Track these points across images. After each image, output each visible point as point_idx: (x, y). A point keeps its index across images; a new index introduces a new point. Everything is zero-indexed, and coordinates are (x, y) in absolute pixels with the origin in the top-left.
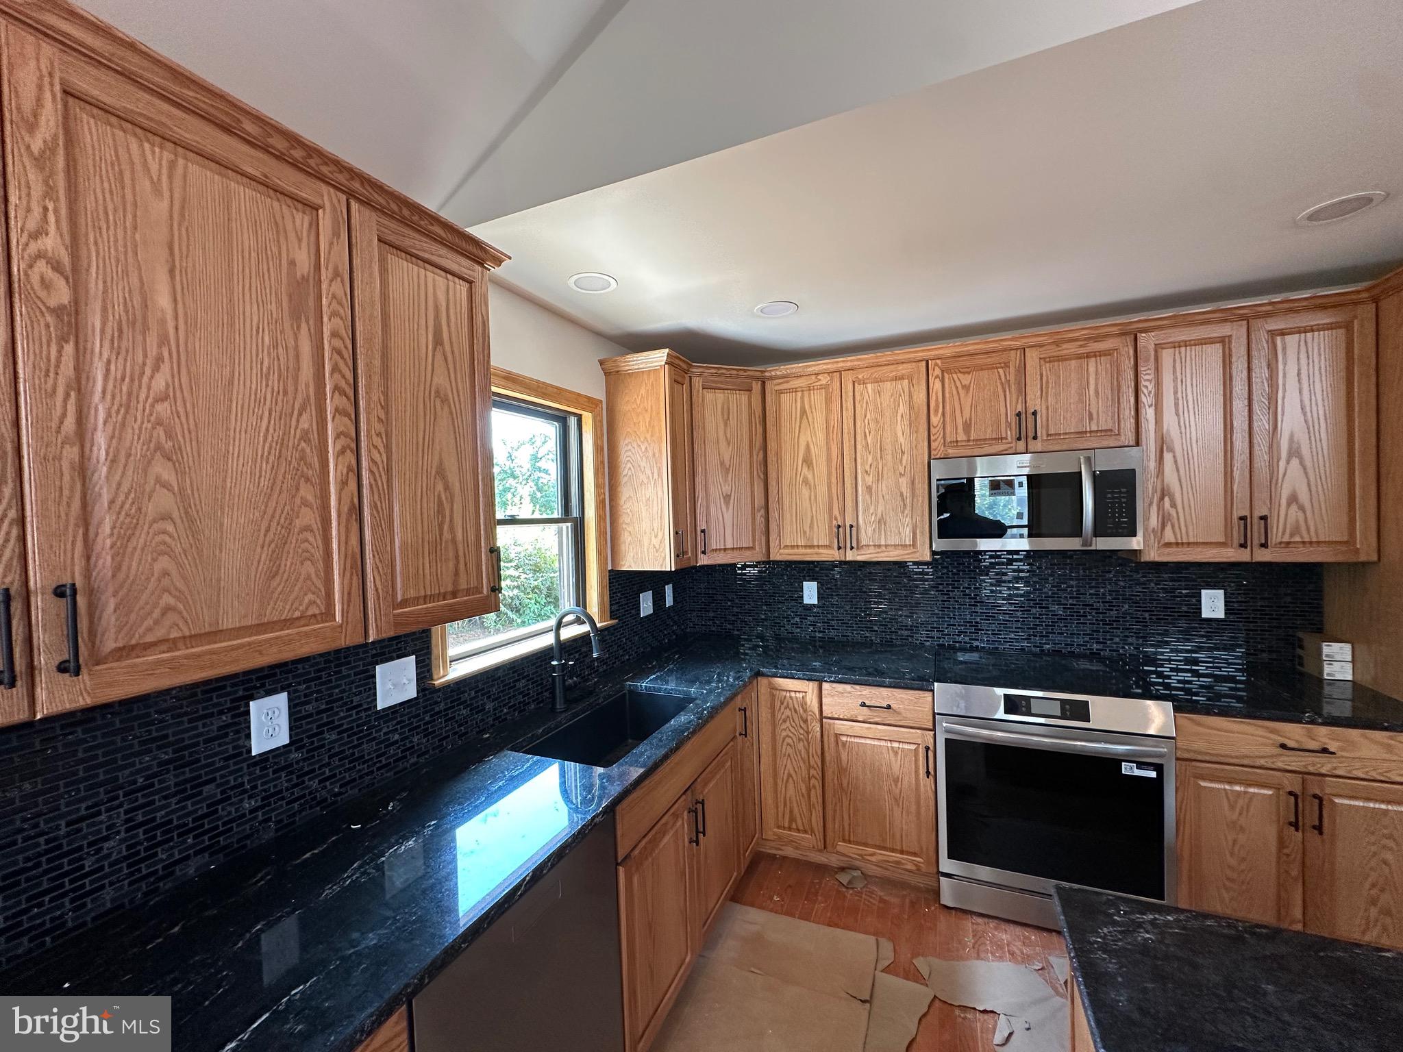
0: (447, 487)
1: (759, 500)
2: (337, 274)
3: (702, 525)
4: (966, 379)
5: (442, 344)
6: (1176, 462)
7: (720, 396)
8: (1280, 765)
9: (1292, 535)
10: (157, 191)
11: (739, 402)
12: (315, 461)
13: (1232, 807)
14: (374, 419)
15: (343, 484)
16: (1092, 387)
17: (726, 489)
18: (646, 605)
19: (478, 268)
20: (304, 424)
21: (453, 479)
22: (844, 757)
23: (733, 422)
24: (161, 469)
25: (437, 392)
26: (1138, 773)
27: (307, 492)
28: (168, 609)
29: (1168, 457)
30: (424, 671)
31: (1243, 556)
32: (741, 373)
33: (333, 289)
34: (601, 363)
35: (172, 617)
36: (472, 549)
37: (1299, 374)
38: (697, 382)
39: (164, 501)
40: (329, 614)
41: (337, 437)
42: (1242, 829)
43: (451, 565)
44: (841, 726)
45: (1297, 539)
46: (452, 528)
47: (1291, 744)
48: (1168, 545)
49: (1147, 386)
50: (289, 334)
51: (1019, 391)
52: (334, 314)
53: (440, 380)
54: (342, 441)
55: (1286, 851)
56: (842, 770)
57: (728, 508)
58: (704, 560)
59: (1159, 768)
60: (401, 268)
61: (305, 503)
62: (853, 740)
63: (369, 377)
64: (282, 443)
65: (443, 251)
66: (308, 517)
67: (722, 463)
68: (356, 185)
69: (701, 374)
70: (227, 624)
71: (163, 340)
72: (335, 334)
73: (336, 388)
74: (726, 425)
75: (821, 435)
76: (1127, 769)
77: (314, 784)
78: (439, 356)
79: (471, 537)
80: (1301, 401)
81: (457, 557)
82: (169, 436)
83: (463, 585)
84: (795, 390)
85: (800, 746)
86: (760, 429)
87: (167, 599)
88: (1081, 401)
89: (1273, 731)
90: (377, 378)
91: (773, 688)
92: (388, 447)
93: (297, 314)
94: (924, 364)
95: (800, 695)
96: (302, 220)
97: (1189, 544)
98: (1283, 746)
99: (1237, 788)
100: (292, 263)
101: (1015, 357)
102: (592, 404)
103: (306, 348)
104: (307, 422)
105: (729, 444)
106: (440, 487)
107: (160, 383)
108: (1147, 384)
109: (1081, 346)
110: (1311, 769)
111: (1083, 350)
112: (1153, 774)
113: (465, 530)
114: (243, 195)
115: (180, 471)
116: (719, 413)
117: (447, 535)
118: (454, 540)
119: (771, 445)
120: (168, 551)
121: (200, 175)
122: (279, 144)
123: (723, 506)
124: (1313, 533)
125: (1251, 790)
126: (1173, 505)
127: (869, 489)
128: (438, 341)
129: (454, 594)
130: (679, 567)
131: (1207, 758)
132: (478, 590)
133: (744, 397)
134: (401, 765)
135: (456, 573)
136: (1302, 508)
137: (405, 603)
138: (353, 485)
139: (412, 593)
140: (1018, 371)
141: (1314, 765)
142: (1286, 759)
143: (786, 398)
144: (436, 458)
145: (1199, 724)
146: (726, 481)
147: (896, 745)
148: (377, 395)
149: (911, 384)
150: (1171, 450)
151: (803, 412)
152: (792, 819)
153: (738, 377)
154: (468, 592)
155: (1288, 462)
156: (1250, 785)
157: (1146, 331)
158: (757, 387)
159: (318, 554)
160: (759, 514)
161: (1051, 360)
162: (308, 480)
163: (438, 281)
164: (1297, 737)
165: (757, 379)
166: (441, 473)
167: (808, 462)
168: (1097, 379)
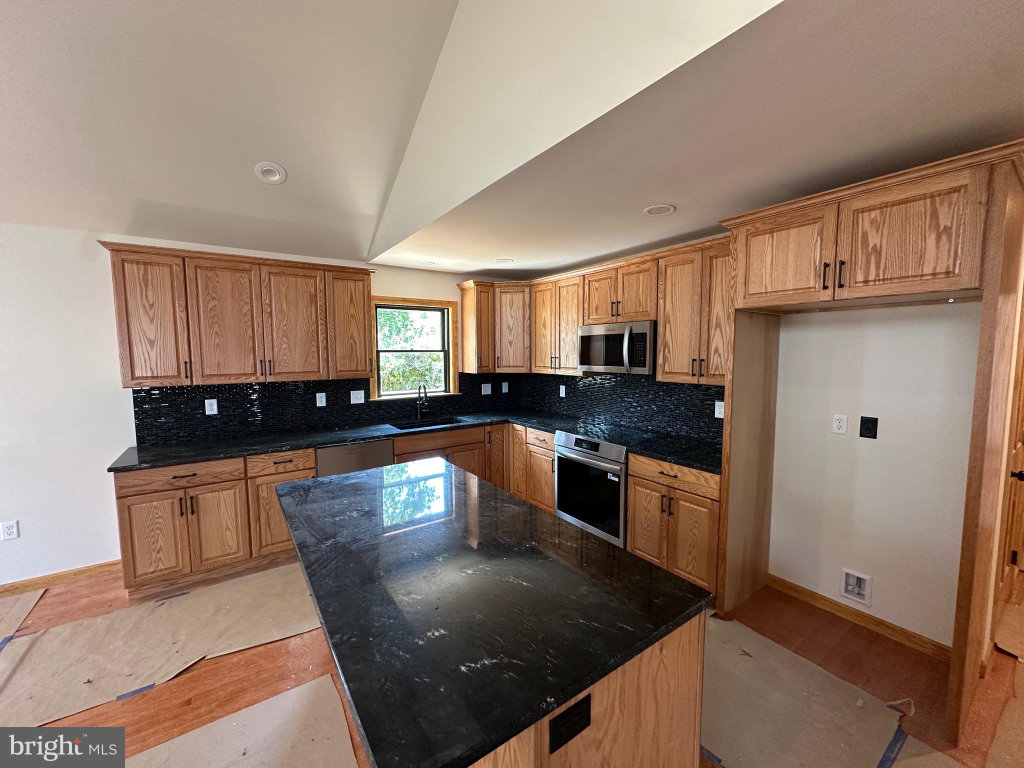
0: (354, 341)
1: (527, 343)
2: (321, 291)
3: (498, 354)
4: (597, 285)
5: (353, 301)
6: (671, 329)
7: (509, 296)
8: (661, 482)
9: (715, 371)
10: (283, 285)
11: (518, 298)
12: (315, 336)
13: (646, 500)
14: (331, 325)
15: (322, 341)
16: (641, 289)
17: (511, 338)
18: (486, 389)
19: (366, 276)
20: (313, 328)
21: (357, 339)
22: (532, 461)
23: (515, 307)
24: (284, 339)
25: (351, 315)
26: (613, 478)
27: (314, 344)
28: (286, 366)
29: (668, 325)
30: (367, 396)
31: (694, 380)
32: (519, 284)
33: (319, 295)
34: (458, 285)
35: (286, 368)
36: (363, 358)
37: (722, 281)
38: (498, 290)
39: (285, 346)
40: (319, 371)
41: (321, 330)
42: (649, 511)
43: (355, 362)
44: (531, 447)
45: (717, 373)
46: (356, 352)
47: (665, 472)
48: (667, 373)
49: (661, 287)
50: (310, 308)
51: (615, 290)
52: (320, 301)
53: (352, 311)
54: (322, 331)
55: (662, 524)
56: (531, 467)
57: (511, 347)
58: (498, 371)
59: (619, 477)
60: (339, 284)
61: (313, 346)
62: (535, 454)
63: (329, 314)
64: (308, 333)
65: (353, 275)
66: (314, 349)
67: (509, 327)
68: (326, 268)
69: (500, 287)
70: (297, 371)
71: (285, 315)
72: (320, 306)
73: (321, 319)
74: (511, 309)
75: (549, 313)
76: (610, 476)
77: (332, 418)
78: (352, 305)
79: (363, 355)
80: (722, 295)
81: (358, 361)
82: (286, 333)
83: (360, 368)
84: (541, 291)
85: (521, 455)
86: (528, 310)
87: (286, 364)
88: (637, 296)
89: (660, 465)
90: (332, 315)
91: (513, 428)
92: (335, 332)
93: (311, 303)
94: (582, 277)
95: (521, 432)
96: (312, 281)
97: (674, 373)
98: (662, 473)
99: (648, 491)
100: (310, 291)
101: (614, 272)
102: (453, 304)
103: (313, 310)
104: (314, 327)
105: (512, 318)
106: (352, 341)
107: (284, 323)
108: (661, 286)
109: (637, 267)
110: (671, 485)
111: (638, 269)
112: (617, 480)
113: (360, 353)
114: (300, 280)
115: (288, 340)
116: (508, 303)
117: (354, 354)
118: (357, 356)
119: (533, 318)
120: (286, 356)
121: (292, 279)
122: (307, 266)
123: (509, 347)
124: (724, 371)
125: (652, 493)
126: (669, 352)
127: (563, 339)
128: (352, 301)
129: (357, 371)
130: (480, 372)
131: (638, 476)
132: (366, 370)
133: (521, 296)
134: (359, 421)
135: (357, 365)
136: (720, 356)
137: (340, 371)
138: (325, 341)
139: (342, 369)
140: (615, 280)
141: (672, 483)
142: (664, 479)
143: (538, 294)
144: (351, 332)
145: (636, 459)
146: (510, 335)
147: (546, 458)
148: (332, 318)
149: (578, 286)
150: (669, 322)
151: (543, 301)
152: (518, 487)
153: (518, 286)
154: (362, 370)
155: (715, 331)
156: (652, 490)
157: (662, 257)
158: (527, 290)
159: (317, 357)
160: (527, 351)
161: (627, 274)
162: (314, 341)
163: (351, 284)
164: (668, 469)
165: (527, 286)
166: (352, 337)
167: (544, 326)
168: (643, 284)
